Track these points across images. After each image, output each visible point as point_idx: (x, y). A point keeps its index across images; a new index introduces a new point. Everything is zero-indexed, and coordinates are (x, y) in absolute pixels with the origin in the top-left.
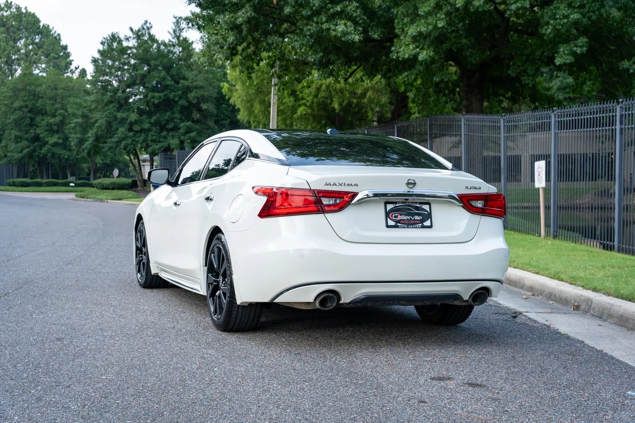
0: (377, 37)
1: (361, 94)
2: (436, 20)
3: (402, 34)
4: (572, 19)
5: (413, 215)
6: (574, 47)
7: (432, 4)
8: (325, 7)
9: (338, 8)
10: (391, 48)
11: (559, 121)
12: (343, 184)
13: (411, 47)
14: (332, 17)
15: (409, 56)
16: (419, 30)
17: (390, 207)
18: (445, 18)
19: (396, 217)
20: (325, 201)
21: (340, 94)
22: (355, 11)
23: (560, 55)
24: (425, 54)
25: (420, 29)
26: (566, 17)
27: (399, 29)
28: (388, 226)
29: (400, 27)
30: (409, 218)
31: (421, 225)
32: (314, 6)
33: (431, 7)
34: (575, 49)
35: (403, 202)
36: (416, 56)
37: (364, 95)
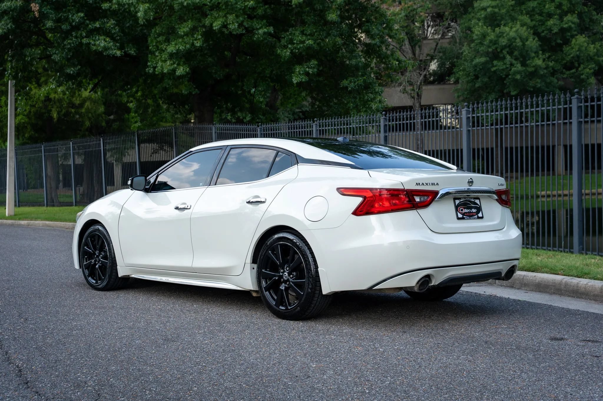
0: (133, 52)
1: (79, 104)
2: (193, 40)
3: (156, 51)
4: (307, 45)
5: (471, 208)
6: (306, 68)
7: (189, 26)
8: (84, 23)
9: (97, 25)
10: (147, 63)
11: (320, 130)
12: (428, 184)
13: (168, 63)
14: (91, 33)
15: (168, 71)
16: (177, 48)
17: (457, 202)
18: (201, 38)
19: (462, 210)
20: (417, 199)
21: (58, 104)
22: (114, 28)
23: (296, 75)
24: (182, 69)
25: (179, 48)
26: (303, 42)
27: (153, 46)
28: (459, 219)
29: (154, 44)
30: (469, 210)
31: (476, 216)
32: (73, 22)
33: (189, 28)
34: (307, 69)
35: (464, 198)
36: (174, 71)
37: (81, 105)
